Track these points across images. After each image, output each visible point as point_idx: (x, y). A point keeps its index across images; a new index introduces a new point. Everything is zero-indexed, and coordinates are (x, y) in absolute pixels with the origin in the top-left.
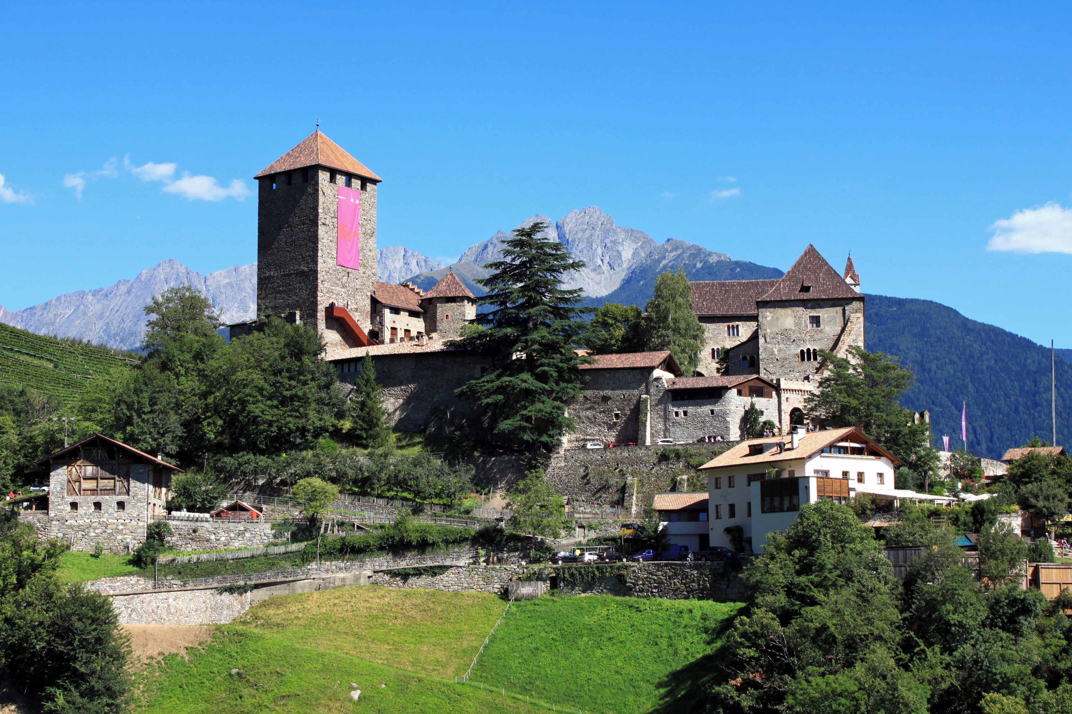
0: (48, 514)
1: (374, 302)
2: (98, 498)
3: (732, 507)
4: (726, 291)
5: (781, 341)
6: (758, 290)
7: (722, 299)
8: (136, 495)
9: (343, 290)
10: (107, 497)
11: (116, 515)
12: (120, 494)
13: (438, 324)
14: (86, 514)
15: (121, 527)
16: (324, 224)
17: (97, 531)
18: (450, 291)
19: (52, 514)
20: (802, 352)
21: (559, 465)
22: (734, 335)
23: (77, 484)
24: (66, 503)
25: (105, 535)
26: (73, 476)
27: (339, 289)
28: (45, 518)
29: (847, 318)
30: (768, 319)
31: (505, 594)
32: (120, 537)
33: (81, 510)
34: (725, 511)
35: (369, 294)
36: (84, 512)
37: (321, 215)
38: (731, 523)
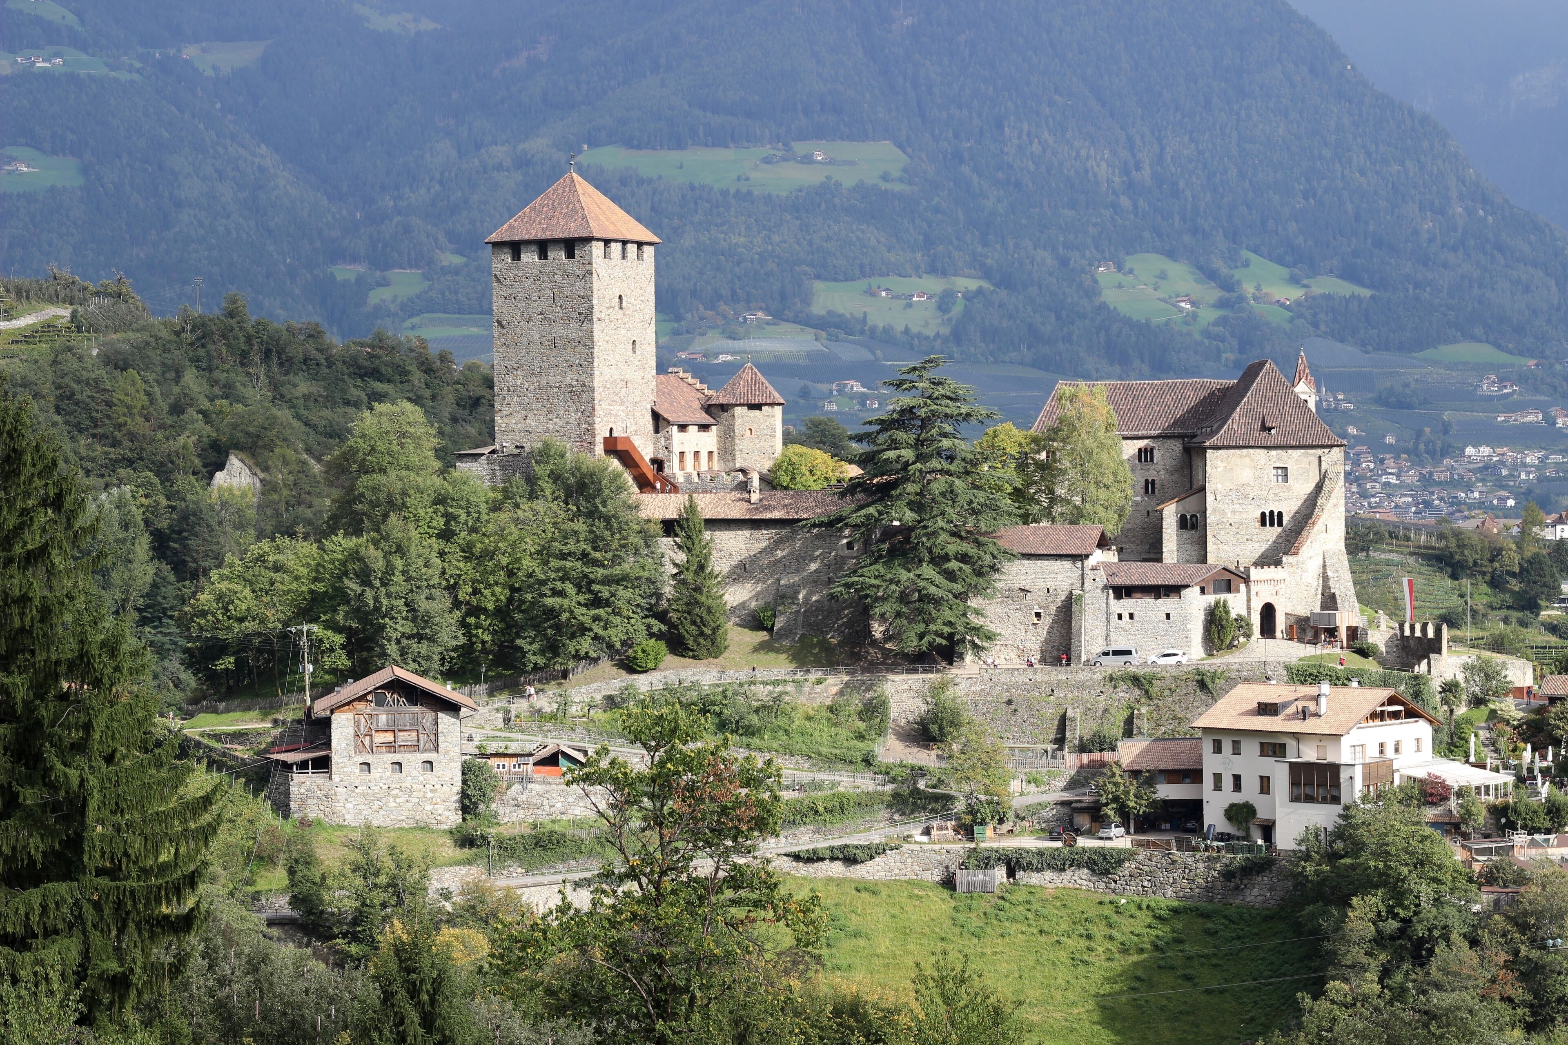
0: (330, 778)
1: (656, 417)
2: (397, 757)
3: (1237, 779)
4: (1135, 397)
5: (1235, 500)
6: (1177, 396)
7: (1129, 410)
8: (447, 752)
9: (622, 408)
10: (408, 756)
11: (421, 778)
12: (425, 751)
13: (737, 441)
14: (381, 777)
15: (430, 795)
16: (599, 320)
17: (398, 800)
18: (753, 395)
19: (336, 778)
20: (1263, 515)
21: (973, 689)
22: (1146, 460)
23: (368, 738)
24: (354, 764)
25: (410, 805)
26: (362, 729)
27: (616, 407)
28: (328, 783)
29: (1323, 471)
30: (1219, 469)
31: (949, 883)
32: (429, 808)
33: (376, 773)
34: (1227, 783)
35: (649, 407)
36: (378, 775)
37: (596, 309)
38: (1237, 798)
